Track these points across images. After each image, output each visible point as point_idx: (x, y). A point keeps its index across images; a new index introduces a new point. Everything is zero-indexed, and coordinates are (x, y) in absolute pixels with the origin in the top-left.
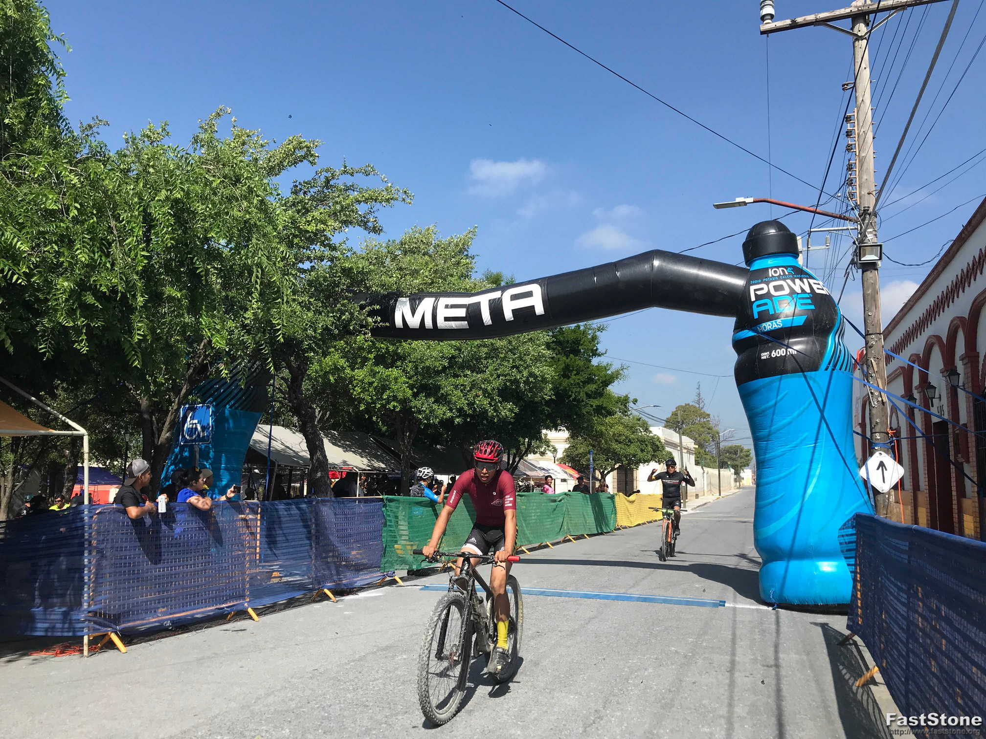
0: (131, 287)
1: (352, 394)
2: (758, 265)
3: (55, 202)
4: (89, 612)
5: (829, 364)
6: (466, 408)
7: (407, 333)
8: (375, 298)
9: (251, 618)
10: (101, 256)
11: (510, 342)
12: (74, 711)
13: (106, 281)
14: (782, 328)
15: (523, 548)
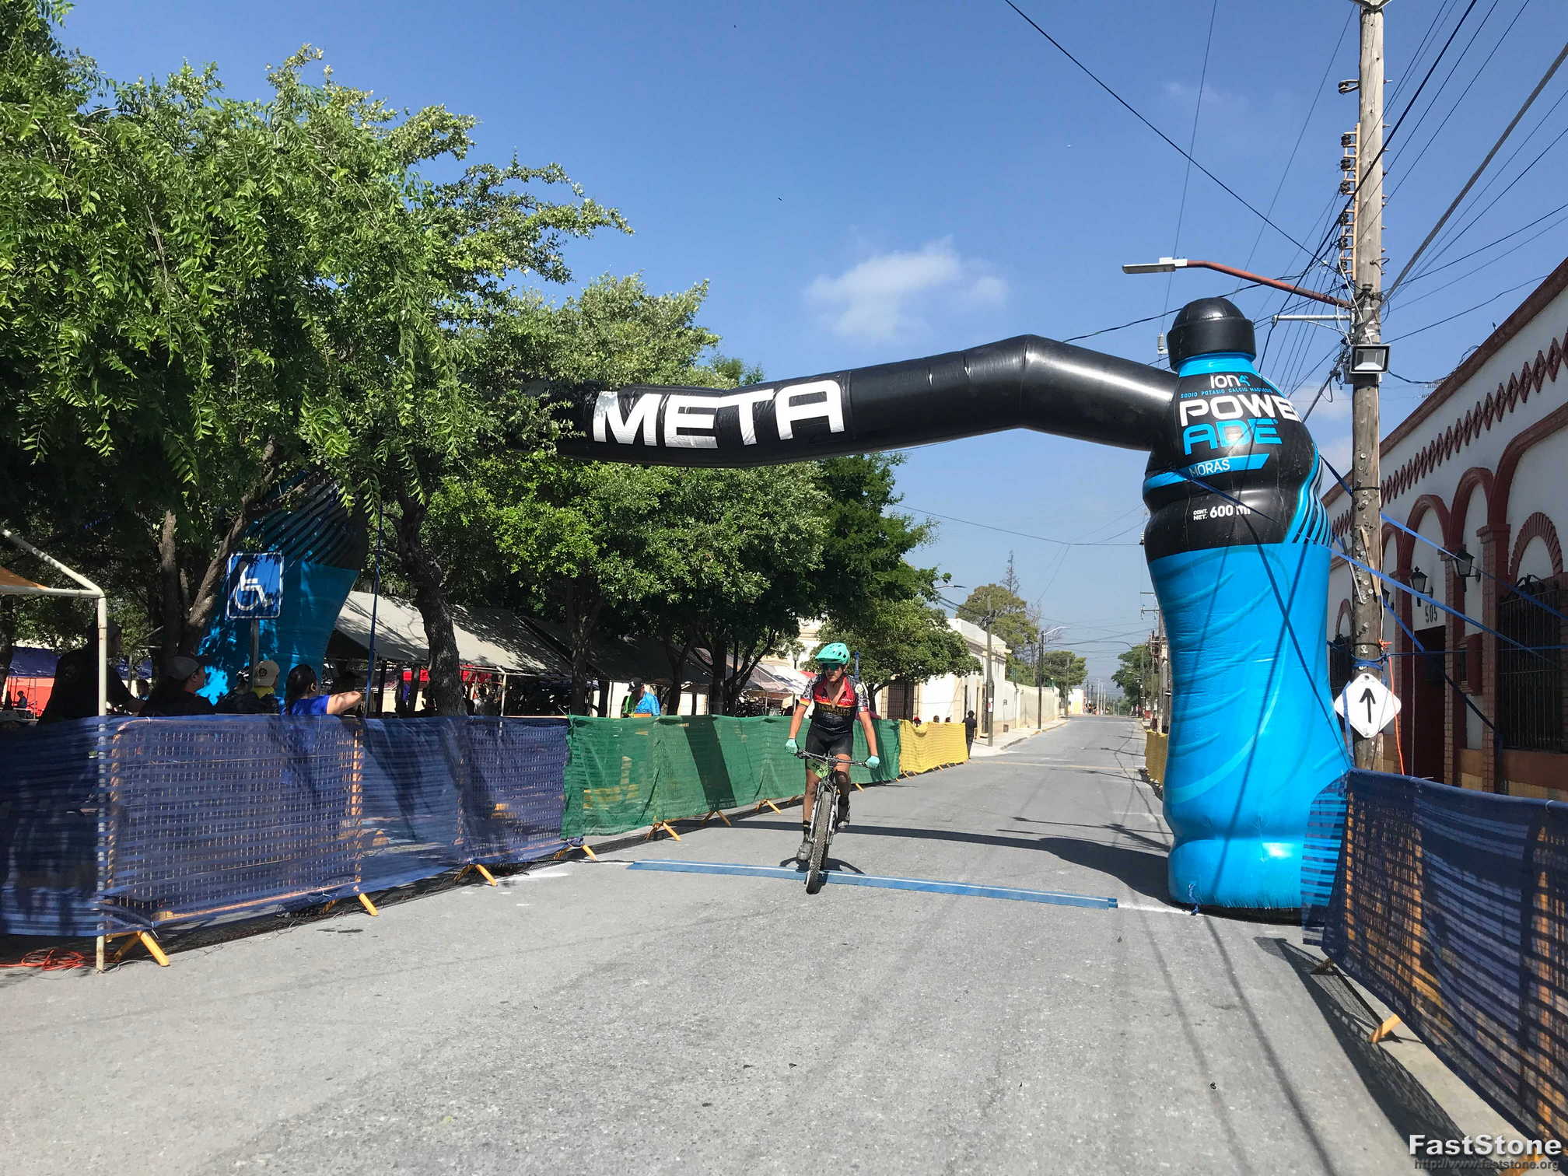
0: (188, 343)
1: (497, 547)
2: (1192, 368)
3: (59, 187)
4: (107, 897)
5: (1301, 531)
6: (688, 578)
7: (611, 449)
8: (562, 389)
9: (363, 910)
10: (131, 288)
11: (761, 475)
12: (114, 1069)
13: (140, 332)
14: (1229, 472)
15: (771, 803)
